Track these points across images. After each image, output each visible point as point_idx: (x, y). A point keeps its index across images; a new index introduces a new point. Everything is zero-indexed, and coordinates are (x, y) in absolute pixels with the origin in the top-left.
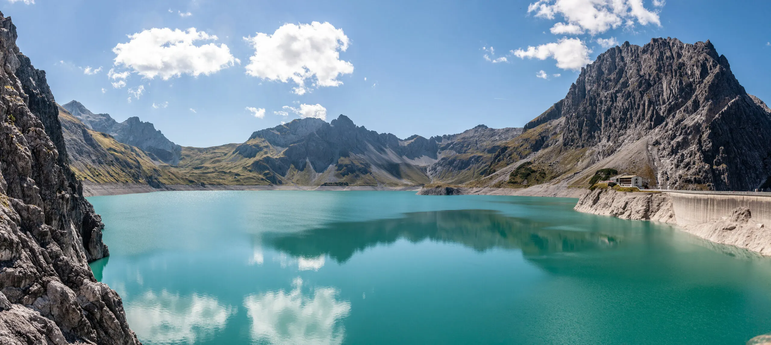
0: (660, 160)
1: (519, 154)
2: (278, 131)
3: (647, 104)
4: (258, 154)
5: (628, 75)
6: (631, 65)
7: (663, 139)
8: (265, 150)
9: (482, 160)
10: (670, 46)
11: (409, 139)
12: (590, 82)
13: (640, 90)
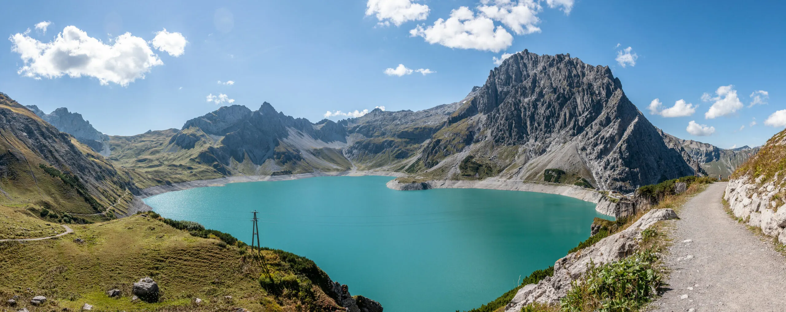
0: (590, 162)
1: (455, 147)
2: (208, 119)
3: (568, 115)
4: (196, 143)
5: (542, 86)
6: (541, 76)
7: (587, 145)
8: (203, 139)
9: (394, 144)
10: (574, 65)
11: (320, 123)
12: (501, 84)
13: (559, 102)
